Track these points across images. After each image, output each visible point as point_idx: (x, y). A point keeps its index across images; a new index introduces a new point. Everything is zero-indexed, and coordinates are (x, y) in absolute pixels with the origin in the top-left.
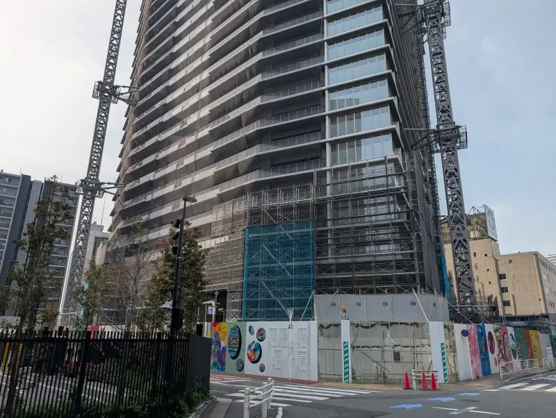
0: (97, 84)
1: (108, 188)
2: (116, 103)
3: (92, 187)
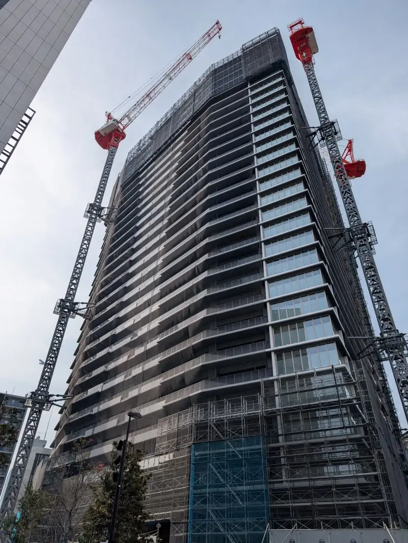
0: (59, 302)
1: (56, 401)
2: (74, 317)
3: (41, 399)
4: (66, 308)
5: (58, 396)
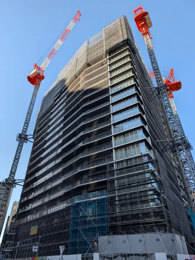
2: (26, 142)
5: (19, 180)
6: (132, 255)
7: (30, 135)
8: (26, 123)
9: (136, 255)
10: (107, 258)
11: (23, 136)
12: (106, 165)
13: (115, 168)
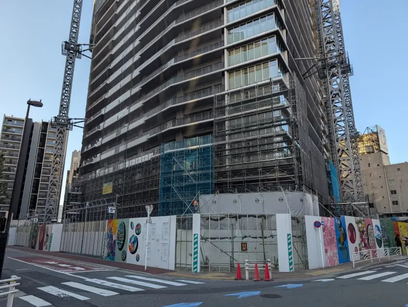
0: (64, 44)
1: (75, 123)
4: (71, 50)
5: (75, 119)
6: (245, 216)
7: (84, 45)
8: (73, 22)
9: (249, 216)
10: (211, 219)
11: (72, 46)
12: (212, 98)
13: (226, 102)
